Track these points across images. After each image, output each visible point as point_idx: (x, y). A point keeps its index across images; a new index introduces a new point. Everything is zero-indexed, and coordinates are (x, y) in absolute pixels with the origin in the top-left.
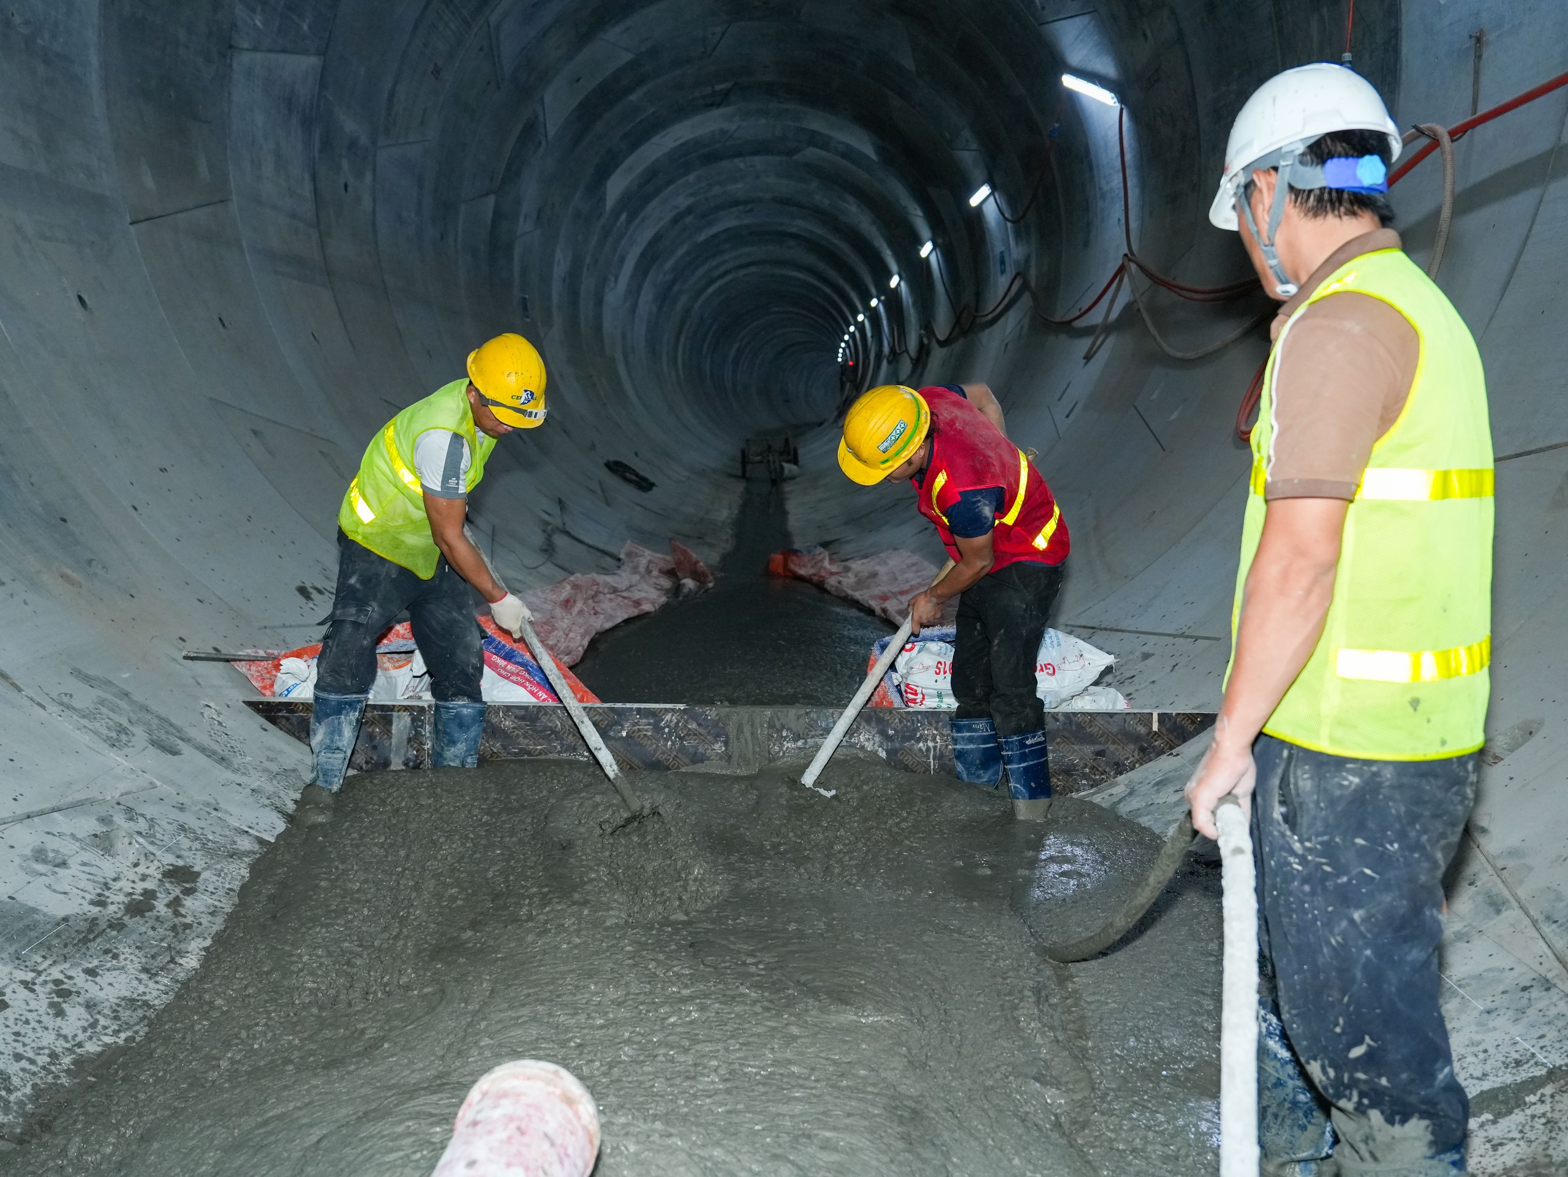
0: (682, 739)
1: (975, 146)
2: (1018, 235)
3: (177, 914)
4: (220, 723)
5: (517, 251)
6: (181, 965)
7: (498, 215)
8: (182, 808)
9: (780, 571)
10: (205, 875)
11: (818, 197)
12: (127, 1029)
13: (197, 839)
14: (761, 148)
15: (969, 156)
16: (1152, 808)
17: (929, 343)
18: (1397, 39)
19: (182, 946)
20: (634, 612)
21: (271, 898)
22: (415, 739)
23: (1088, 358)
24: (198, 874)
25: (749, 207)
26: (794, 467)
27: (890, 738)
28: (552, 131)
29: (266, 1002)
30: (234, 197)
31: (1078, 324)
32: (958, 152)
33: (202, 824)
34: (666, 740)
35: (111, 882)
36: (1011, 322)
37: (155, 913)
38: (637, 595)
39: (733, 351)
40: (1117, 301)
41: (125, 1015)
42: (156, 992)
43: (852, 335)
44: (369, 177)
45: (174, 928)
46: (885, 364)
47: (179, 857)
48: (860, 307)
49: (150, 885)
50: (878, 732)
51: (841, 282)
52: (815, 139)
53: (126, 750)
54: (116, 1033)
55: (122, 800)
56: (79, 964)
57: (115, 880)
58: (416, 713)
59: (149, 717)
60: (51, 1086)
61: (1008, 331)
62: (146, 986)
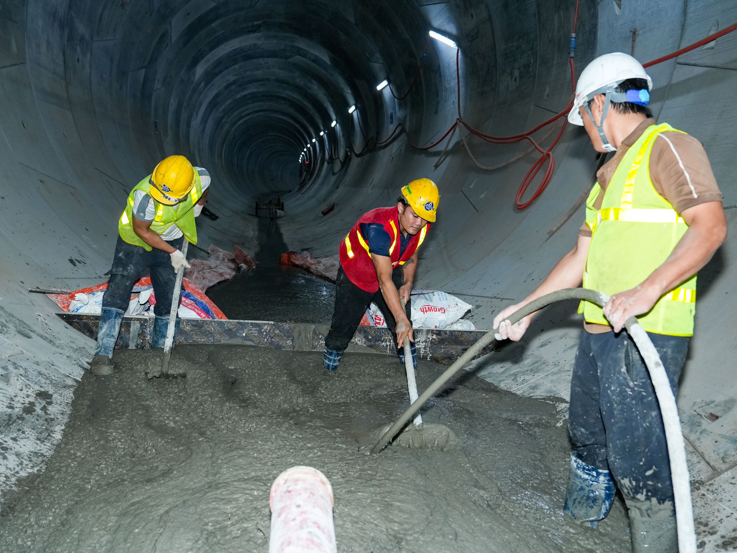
0: (272, 338)
1: (381, 61)
2: (400, 105)
3: (46, 413)
4: (46, 324)
5: (153, 99)
6: (54, 437)
7: (146, 79)
8: (37, 364)
9: (286, 262)
10: (55, 396)
11: (298, 80)
12: (37, 466)
13: (47, 379)
14: (273, 54)
15: (377, 66)
16: (491, 374)
17: (351, 155)
18: (596, 29)
19: (52, 428)
20: (222, 279)
21: (89, 406)
22: (142, 334)
23: (436, 166)
24: (51, 396)
25: (263, 83)
26: (282, 212)
27: (370, 340)
28: (174, 39)
29: (102, 454)
30: (28, 61)
31: (431, 150)
32: (373, 64)
33: (49, 372)
34: (264, 338)
35: (13, 398)
36: (395, 147)
37: (36, 413)
38: (221, 271)
39: (248, 154)
40: (452, 141)
41: (34, 459)
42: (46, 449)
43: (308, 149)
44: (89, 56)
45: (46, 420)
46: (326, 164)
47: (41, 387)
48: (314, 135)
49: (32, 399)
50: (364, 337)
51: (305, 122)
52: (300, 52)
53: (7, 335)
54: (32, 467)
55: (10, 359)
56: (8, 435)
57: (15, 397)
58: (143, 322)
59: (14, 319)
60: (9, 491)
61: (394, 151)
62: (41, 446)
